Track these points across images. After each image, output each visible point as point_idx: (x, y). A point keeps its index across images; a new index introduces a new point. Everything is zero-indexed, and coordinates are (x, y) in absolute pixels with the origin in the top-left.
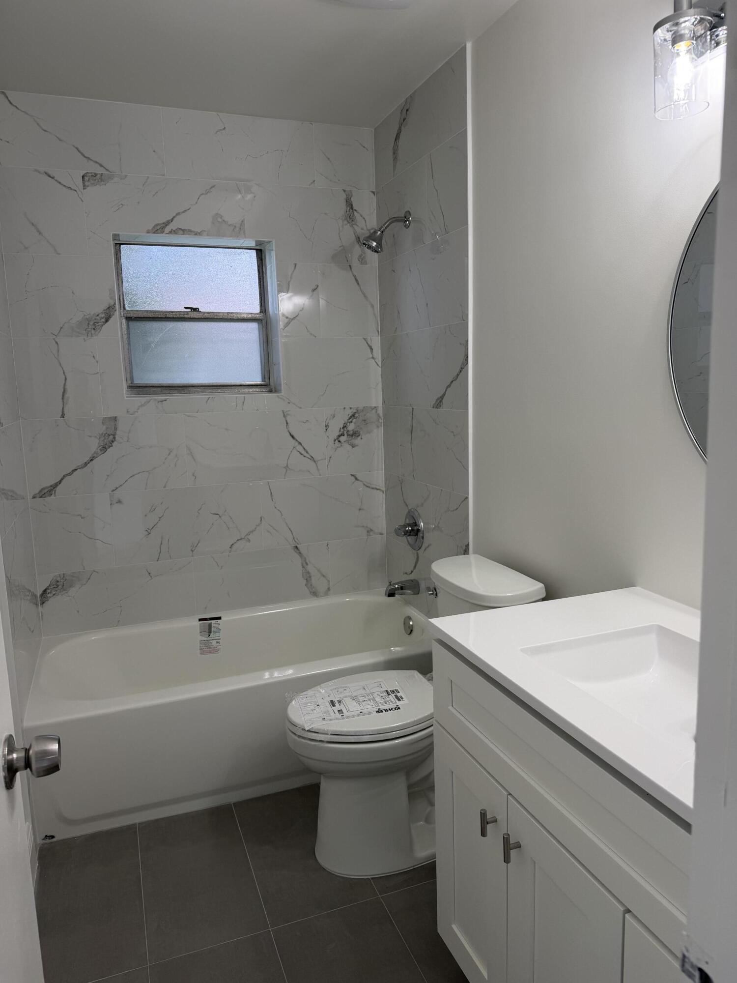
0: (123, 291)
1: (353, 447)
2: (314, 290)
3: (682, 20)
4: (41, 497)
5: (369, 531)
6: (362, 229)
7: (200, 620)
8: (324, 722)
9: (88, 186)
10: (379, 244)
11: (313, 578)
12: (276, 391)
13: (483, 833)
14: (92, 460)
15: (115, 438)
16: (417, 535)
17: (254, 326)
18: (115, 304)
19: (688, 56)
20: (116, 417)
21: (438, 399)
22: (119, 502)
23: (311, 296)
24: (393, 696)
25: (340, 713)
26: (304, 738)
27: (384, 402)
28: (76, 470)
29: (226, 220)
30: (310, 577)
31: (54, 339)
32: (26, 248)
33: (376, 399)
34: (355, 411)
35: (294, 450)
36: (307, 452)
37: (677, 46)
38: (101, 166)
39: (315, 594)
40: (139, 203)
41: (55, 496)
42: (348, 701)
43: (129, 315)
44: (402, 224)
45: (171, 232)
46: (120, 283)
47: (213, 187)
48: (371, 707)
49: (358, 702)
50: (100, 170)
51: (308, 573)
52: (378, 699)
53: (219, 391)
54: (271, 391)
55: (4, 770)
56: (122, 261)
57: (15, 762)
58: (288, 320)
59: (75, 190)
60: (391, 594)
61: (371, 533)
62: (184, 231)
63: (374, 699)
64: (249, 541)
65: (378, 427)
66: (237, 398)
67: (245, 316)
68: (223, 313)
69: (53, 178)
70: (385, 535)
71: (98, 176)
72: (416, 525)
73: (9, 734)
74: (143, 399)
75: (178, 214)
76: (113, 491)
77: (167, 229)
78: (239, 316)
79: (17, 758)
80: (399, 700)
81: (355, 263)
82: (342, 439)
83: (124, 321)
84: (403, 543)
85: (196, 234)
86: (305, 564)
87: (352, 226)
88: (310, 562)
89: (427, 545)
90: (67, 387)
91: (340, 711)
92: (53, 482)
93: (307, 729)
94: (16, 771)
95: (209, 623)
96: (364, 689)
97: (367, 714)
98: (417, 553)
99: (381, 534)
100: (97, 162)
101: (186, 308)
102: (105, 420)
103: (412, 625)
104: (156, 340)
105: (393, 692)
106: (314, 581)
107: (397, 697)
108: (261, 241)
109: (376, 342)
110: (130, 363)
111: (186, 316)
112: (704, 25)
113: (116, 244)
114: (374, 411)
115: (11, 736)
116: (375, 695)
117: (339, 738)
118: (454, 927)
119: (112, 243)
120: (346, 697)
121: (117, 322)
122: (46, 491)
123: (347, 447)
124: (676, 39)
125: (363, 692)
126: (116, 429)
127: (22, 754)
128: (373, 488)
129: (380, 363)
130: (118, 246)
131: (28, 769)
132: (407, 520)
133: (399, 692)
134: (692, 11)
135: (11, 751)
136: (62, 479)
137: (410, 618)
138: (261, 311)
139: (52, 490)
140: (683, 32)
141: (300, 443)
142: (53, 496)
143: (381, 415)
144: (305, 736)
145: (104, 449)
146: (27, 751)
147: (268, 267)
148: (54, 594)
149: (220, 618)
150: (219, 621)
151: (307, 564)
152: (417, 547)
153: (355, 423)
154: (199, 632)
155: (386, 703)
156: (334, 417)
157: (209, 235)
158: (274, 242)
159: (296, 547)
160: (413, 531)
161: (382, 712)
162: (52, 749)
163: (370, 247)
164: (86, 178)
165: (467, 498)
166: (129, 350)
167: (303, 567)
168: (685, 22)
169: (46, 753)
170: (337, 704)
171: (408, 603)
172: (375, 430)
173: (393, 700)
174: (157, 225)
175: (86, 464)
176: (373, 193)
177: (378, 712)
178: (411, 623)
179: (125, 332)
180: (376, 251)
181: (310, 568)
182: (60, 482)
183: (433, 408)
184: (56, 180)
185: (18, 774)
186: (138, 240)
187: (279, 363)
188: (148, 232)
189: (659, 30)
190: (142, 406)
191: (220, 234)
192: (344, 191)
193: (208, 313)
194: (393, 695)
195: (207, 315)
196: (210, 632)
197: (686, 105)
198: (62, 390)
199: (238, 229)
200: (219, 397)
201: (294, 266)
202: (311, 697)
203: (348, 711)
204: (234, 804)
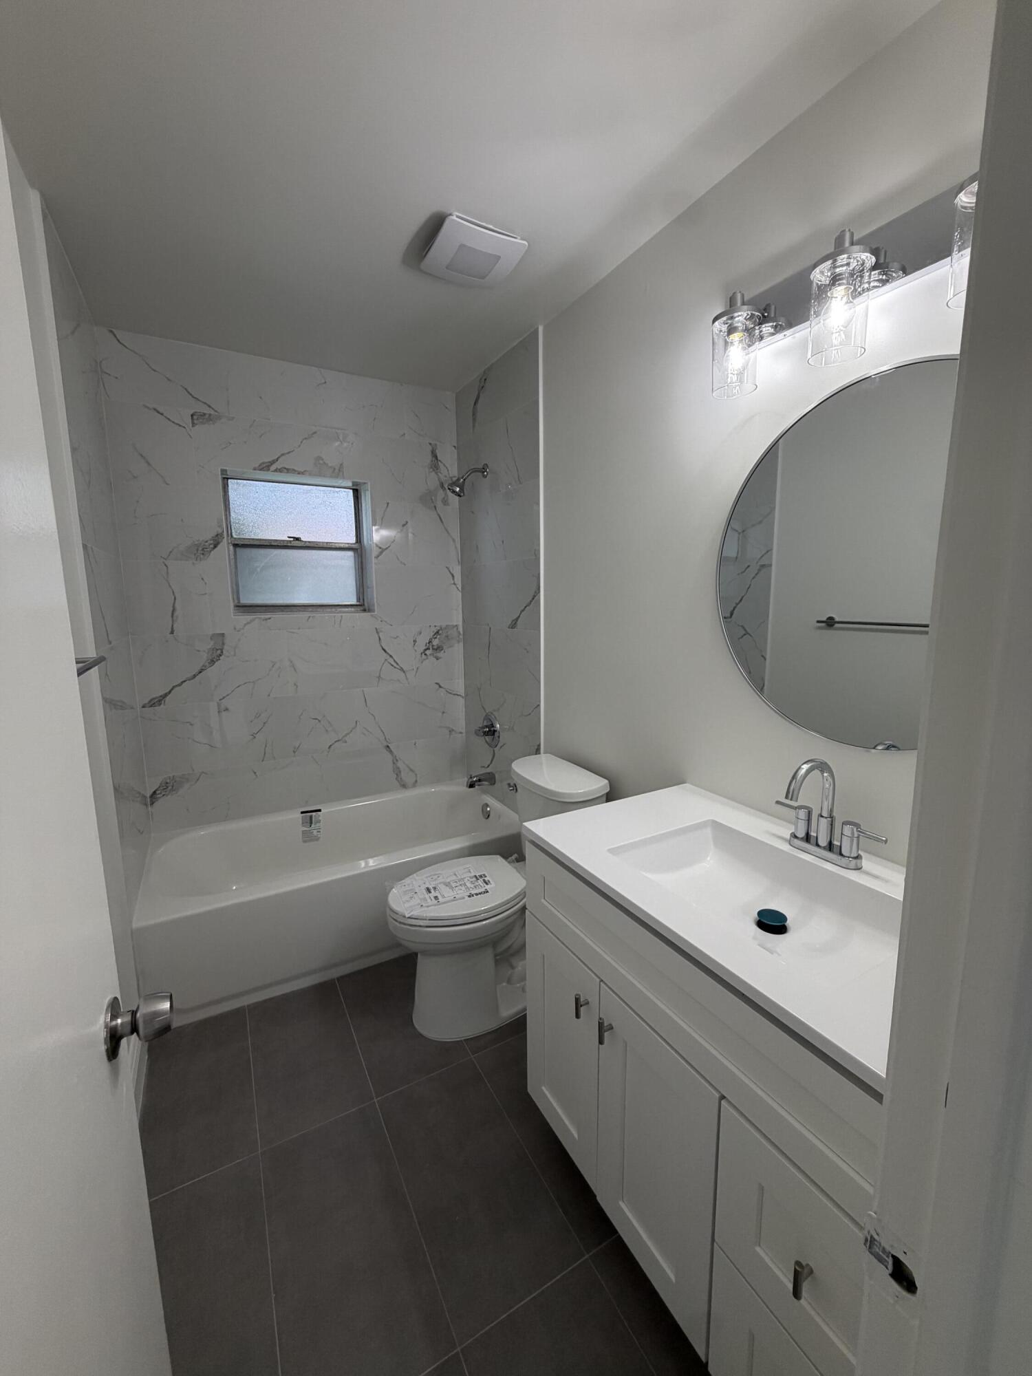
0: (230, 522)
1: (437, 659)
2: (404, 525)
3: (736, 314)
4: (151, 706)
5: (451, 731)
6: (446, 476)
7: (302, 813)
8: (423, 909)
9: (196, 424)
10: (462, 489)
11: (402, 773)
12: (369, 611)
13: (578, 1016)
14: (200, 672)
15: (222, 652)
16: (494, 734)
17: (350, 554)
18: (223, 531)
19: (741, 346)
20: (223, 634)
21: (513, 620)
22: (227, 709)
23: (402, 530)
24: (480, 882)
25: (436, 900)
26: (405, 924)
27: (464, 621)
28: (185, 681)
29: (326, 462)
30: (400, 772)
31: (163, 562)
32: (135, 477)
33: (457, 619)
34: (439, 628)
35: (387, 663)
36: (397, 664)
37: (732, 337)
38: (209, 406)
39: (404, 786)
40: (245, 442)
41: (164, 705)
42: (442, 887)
43: (236, 542)
44: (480, 474)
45: (276, 471)
46: (228, 513)
47: (315, 433)
48: (462, 892)
49: (452, 888)
50: (207, 411)
51: (399, 768)
52: (469, 885)
53: (319, 610)
54: (365, 610)
55: (106, 1043)
56: (230, 493)
57: (119, 1028)
58: (380, 550)
59: (184, 427)
60: (471, 786)
61: (453, 733)
62: (288, 470)
63: (465, 885)
64: (346, 742)
65: (459, 642)
66: (335, 616)
67: (342, 546)
68: (323, 543)
69: (162, 414)
70: (464, 735)
71: (207, 416)
72: (493, 727)
73: (113, 996)
74: (249, 617)
75: (283, 455)
76: (220, 700)
77: (273, 467)
78: (337, 546)
79: (122, 1024)
80: (487, 884)
81: (439, 504)
82: (428, 652)
83: (231, 548)
84: (481, 741)
85: (299, 474)
86: (395, 761)
87: (436, 473)
88: (400, 759)
89: (502, 744)
90: (177, 605)
91: (436, 898)
92: (162, 693)
93: (407, 916)
94: (121, 1037)
95: (310, 816)
96: (455, 875)
97: (460, 899)
98: (494, 751)
99: (461, 733)
100: (205, 403)
101: (289, 537)
102: (213, 637)
103: (489, 811)
104: (263, 564)
105: (481, 876)
106: (403, 774)
107: (484, 881)
108: (357, 482)
109: (457, 571)
110: (237, 585)
111: (289, 544)
112: (754, 319)
113: (224, 478)
114: (455, 629)
115: (116, 999)
116: (466, 880)
117: (436, 922)
118: (543, 1088)
119: (220, 477)
120: (440, 883)
121: (225, 548)
122: (156, 700)
123: (432, 659)
124: (732, 330)
125: (454, 878)
126: (223, 644)
127: (128, 1018)
128: (454, 694)
129: (460, 588)
130: (226, 480)
131: (135, 1034)
132: (485, 722)
133: (486, 877)
134: (745, 307)
135: (114, 1017)
136: (172, 689)
137: (487, 805)
138: (357, 542)
139: (162, 700)
140: (736, 325)
141: (391, 656)
142: (162, 706)
143: (462, 633)
144: (406, 922)
145: (212, 662)
146: (134, 1013)
147: (363, 505)
148: (164, 795)
149: (320, 810)
150: (319, 813)
151: (397, 760)
152: (493, 745)
153: (439, 639)
154: (301, 822)
155: (475, 887)
156: (420, 633)
157: (311, 474)
158: (369, 484)
159: (388, 746)
160: (490, 731)
161: (473, 896)
162: (162, 1010)
163: (454, 492)
164: (195, 417)
165: (539, 705)
166: (236, 575)
167: (394, 763)
168: (739, 316)
169: (156, 1014)
170: (432, 891)
171: (485, 792)
172: (456, 645)
173: (482, 884)
174: (263, 463)
175: (195, 676)
176: (455, 447)
177: (469, 896)
178: (488, 809)
179: (232, 557)
180: (459, 496)
181: (400, 764)
182: (170, 692)
183: (509, 628)
184: (166, 417)
185: (124, 1042)
186: (245, 476)
187: (373, 587)
188: (255, 469)
189: (717, 323)
190: (248, 623)
191: (320, 475)
192: (430, 444)
193: (309, 542)
194: (481, 880)
195: (308, 544)
196: (311, 823)
197: (738, 387)
198: (172, 609)
199: (337, 471)
200: (318, 615)
201: (386, 505)
202: (409, 885)
203: (443, 896)
204: (338, 979)
